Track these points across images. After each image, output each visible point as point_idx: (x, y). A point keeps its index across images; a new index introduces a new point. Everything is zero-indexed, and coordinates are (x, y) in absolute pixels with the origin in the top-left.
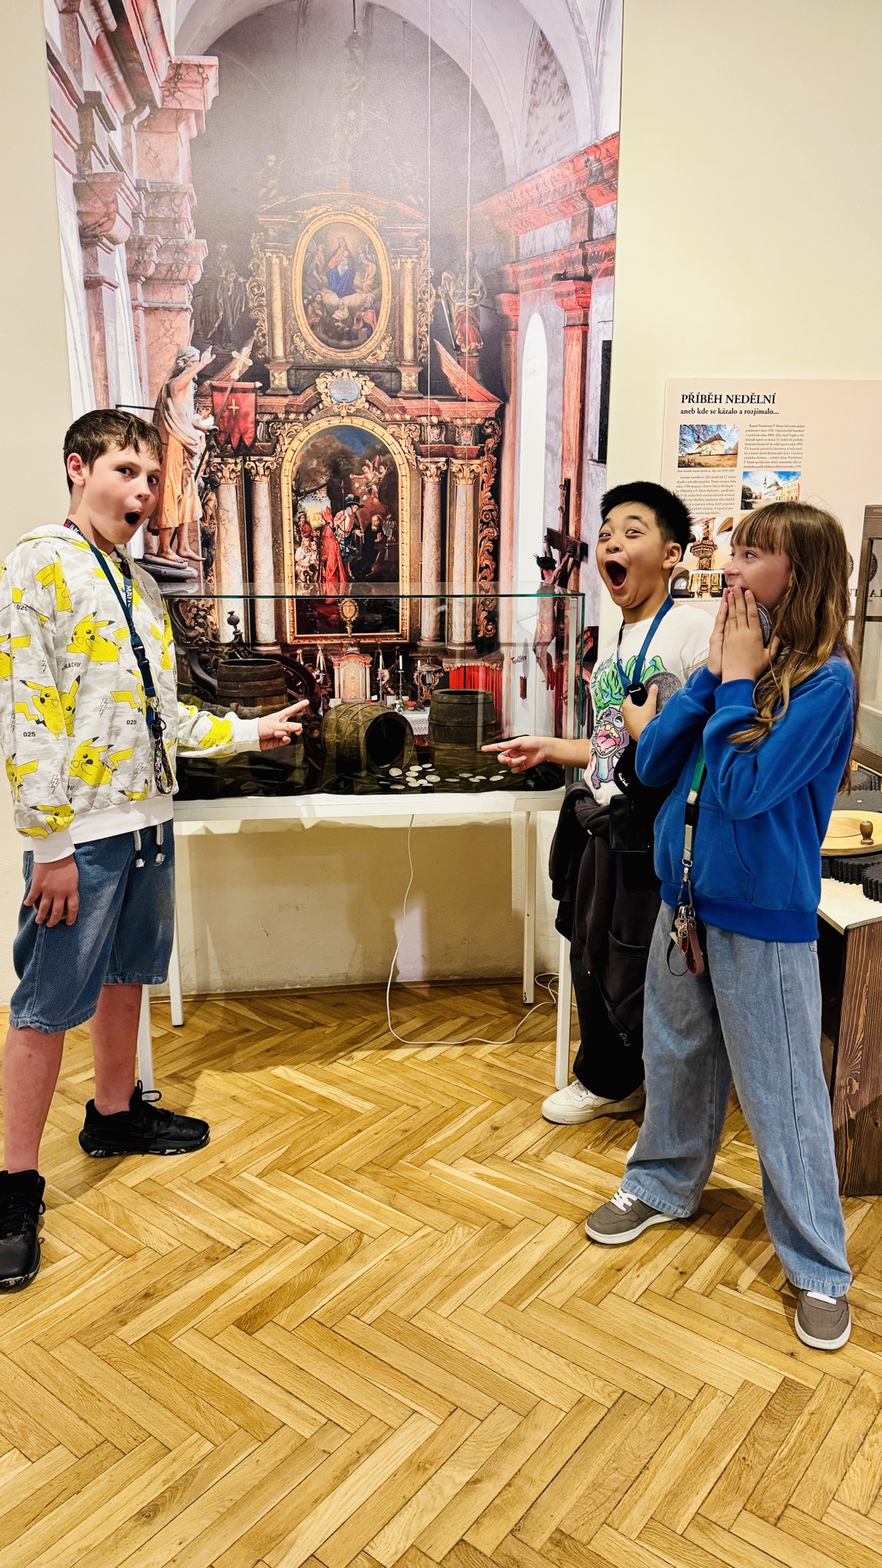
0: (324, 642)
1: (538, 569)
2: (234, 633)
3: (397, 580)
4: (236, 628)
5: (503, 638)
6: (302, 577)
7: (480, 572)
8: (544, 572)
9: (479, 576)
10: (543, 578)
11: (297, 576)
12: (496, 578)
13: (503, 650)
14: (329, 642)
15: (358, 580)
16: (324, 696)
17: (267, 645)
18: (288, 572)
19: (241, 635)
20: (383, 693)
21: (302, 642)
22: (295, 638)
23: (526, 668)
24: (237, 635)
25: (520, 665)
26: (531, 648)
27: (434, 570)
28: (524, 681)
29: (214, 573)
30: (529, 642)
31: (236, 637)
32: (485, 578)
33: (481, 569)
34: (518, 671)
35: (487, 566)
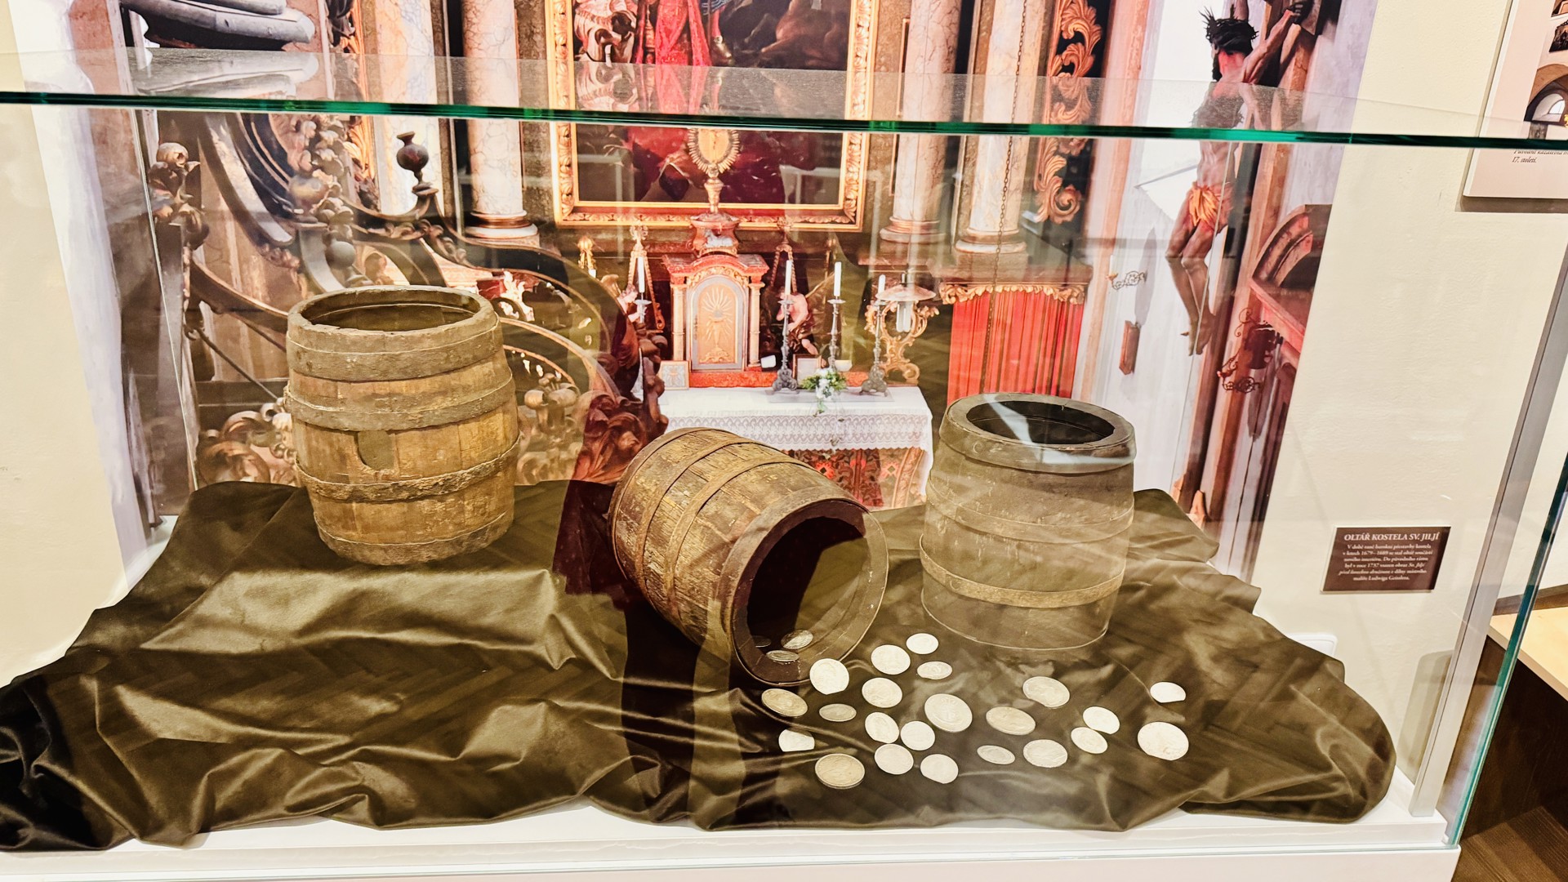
0: (649, 222)
1: (1206, 51)
2: (416, 190)
3: (841, 65)
4: (419, 176)
5: (1095, 227)
6: (593, 47)
7: (1059, 52)
8: (1223, 59)
9: (1055, 63)
10: (1217, 75)
11: (578, 44)
12: (1098, 70)
13: (1094, 255)
14: (661, 222)
15: (740, 61)
16: (646, 354)
17: (501, 224)
18: (555, 32)
19: (432, 197)
20: (791, 351)
21: (592, 220)
22: (575, 210)
23: (1143, 303)
24: (424, 197)
25: (1129, 295)
26: (1162, 253)
27: (940, 42)
28: (1134, 335)
29: (358, 28)
30: (1159, 237)
31: (422, 200)
32: (1069, 68)
33: (1063, 45)
34: (1124, 308)
35: (1078, 38)
